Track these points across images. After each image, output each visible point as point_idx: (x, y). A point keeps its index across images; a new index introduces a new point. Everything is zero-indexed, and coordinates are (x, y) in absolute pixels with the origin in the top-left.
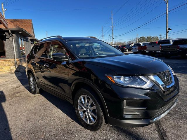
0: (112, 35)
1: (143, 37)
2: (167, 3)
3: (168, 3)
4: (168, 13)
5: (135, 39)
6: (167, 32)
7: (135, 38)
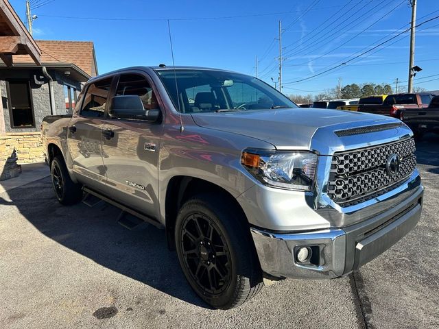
0: (279, 78)
1: (353, 85)
2: (413, 6)
3: (415, 6)
4: (414, 29)
5: (333, 90)
6: (410, 76)
7: (335, 87)
